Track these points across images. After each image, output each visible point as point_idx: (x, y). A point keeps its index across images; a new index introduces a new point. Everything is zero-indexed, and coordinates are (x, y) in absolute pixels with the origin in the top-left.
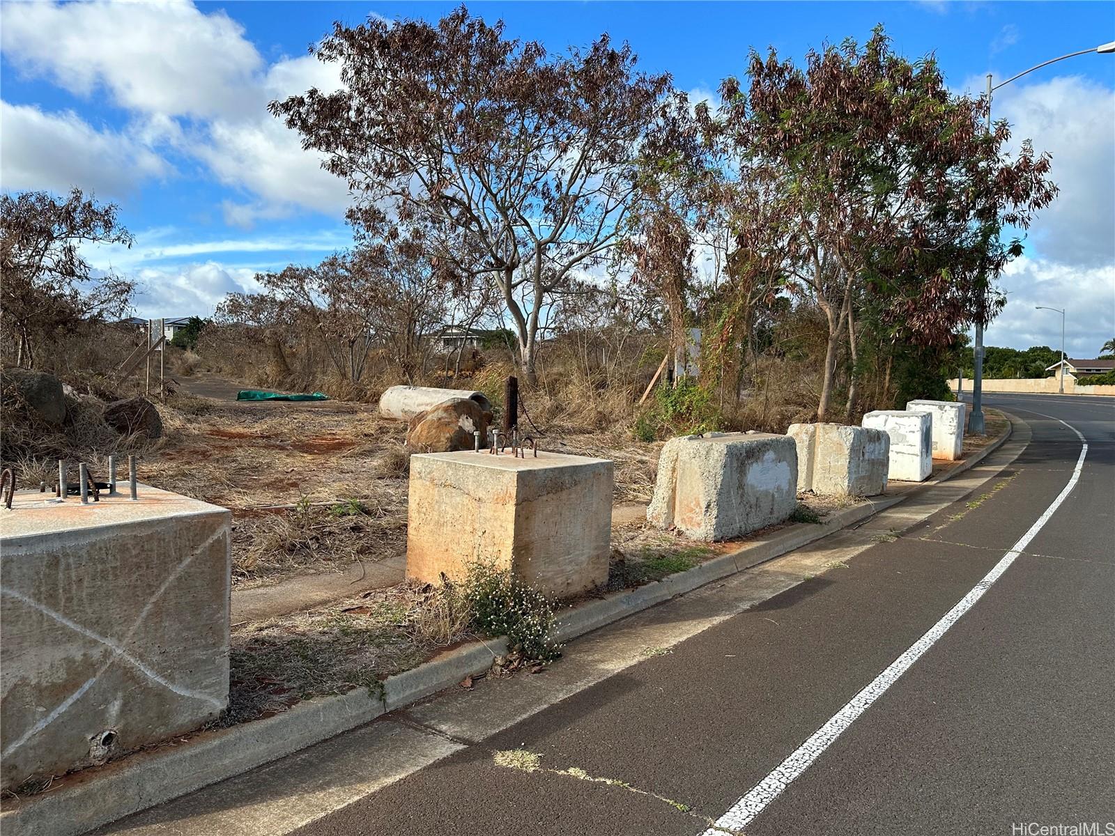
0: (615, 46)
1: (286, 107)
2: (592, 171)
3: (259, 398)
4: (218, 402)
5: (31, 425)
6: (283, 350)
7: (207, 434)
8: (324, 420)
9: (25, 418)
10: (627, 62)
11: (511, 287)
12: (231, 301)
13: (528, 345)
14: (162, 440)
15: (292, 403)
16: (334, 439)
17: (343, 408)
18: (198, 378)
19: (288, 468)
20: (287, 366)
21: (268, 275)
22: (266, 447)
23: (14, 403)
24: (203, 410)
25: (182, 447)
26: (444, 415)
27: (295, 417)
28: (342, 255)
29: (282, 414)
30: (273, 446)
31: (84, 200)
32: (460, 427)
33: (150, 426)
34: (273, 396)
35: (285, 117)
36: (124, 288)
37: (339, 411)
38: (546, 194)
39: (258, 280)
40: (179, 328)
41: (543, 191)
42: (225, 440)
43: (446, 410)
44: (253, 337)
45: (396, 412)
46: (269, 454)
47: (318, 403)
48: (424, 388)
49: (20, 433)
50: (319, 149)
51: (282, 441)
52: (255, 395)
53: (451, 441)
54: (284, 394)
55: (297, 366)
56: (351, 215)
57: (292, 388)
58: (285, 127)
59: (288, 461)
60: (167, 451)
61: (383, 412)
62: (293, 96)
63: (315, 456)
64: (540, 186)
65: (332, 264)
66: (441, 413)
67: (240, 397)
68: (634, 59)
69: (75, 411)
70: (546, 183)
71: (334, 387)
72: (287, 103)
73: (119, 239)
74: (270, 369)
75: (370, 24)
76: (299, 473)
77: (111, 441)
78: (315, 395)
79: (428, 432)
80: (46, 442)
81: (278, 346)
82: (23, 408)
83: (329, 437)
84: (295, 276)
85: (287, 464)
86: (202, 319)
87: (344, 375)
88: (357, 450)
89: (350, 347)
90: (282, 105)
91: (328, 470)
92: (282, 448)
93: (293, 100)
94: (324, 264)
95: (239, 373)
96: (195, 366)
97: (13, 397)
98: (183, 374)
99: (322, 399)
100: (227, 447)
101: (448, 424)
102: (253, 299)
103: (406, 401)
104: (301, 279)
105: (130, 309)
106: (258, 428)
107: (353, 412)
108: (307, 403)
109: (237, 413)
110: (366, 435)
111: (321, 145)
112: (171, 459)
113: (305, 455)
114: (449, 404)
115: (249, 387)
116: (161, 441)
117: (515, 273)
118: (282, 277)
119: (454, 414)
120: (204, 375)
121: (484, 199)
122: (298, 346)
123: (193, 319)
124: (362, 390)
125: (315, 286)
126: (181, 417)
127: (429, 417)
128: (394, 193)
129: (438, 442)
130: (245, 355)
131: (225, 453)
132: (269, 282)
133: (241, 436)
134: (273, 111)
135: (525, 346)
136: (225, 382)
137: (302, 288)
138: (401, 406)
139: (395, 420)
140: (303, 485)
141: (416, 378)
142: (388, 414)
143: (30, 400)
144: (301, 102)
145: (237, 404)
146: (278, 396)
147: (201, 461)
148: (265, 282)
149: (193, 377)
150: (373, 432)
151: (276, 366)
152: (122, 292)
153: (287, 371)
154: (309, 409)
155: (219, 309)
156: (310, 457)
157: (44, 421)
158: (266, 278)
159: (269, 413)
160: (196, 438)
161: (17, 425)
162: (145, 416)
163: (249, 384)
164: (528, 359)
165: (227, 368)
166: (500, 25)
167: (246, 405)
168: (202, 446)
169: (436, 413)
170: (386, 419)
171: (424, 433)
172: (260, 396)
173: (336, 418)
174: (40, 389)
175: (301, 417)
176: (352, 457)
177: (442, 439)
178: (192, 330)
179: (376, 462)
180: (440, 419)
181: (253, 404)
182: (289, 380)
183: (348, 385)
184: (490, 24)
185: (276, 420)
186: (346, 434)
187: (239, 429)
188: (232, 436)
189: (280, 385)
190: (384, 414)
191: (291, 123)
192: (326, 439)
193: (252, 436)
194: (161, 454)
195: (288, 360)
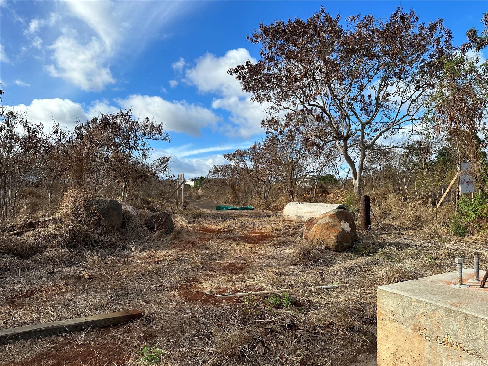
0: (405, 12)
1: (236, 71)
2: (390, 84)
3: (225, 209)
4: (206, 211)
5: (103, 228)
6: (235, 188)
7: (197, 230)
8: (254, 220)
9: (100, 225)
10: (413, 19)
11: (346, 148)
12: (214, 168)
13: (358, 178)
14: (173, 234)
15: (238, 211)
16: (261, 233)
17: (262, 213)
18: (202, 201)
19: (237, 255)
20: (236, 194)
21: (228, 154)
22: (226, 238)
23: (95, 216)
24: (197, 216)
25: (182, 239)
26: (330, 220)
27: (241, 219)
28: (258, 143)
29: (235, 218)
30: (229, 238)
31: (150, 122)
32: (342, 229)
33: (167, 227)
34: (230, 208)
35: (235, 75)
36: (166, 160)
37: (260, 216)
38: (362, 101)
39: (224, 157)
40: (196, 181)
41: (361, 99)
42: (205, 234)
43: (331, 217)
44: (222, 182)
45: (293, 217)
46: (227, 243)
47: (250, 211)
48: (308, 203)
49: (95, 234)
50: (250, 92)
51: (234, 234)
52: (223, 208)
53: (338, 239)
54: (235, 207)
55: (241, 194)
56: (263, 123)
57: (238, 204)
58: (236, 80)
59: (237, 248)
60: (174, 241)
61: (285, 217)
62: (239, 65)
63: (253, 245)
64: (359, 98)
65: (254, 148)
66: (328, 219)
67: (217, 209)
68: (417, 18)
69: (129, 220)
70: (363, 95)
71: (257, 203)
72: (236, 69)
73: (165, 139)
74: (230, 196)
75: (276, 23)
76: (244, 259)
77: (145, 237)
78: (248, 207)
79: (321, 232)
80: (110, 238)
81: (233, 187)
82: (99, 219)
83: (258, 231)
84: (240, 154)
85: (237, 250)
86: (205, 177)
87: (261, 198)
88: (276, 241)
89: (263, 184)
90: (234, 70)
91: (261, 257)
92: (234, 239)
93: (239, 67)
94: (251, 148)
95: (218, 198)
96: (202, 196)
97: (95, 213)
98: (196, 199)
99: (251, 209)
100: (205, 239)
101: (334, 226)
102: (223, 167)
103: (298, 210)
104: (242, 156)
105: (168, 169)
106: (222, 226)
107: (268, 216)
108: (245, 211)
109: (214, 217)
110: (278, 230)
111: (251, 90)
112: (174, 247)
113: (246, 244)
114: (333, 213)
115: (221, 204)
116: (171, 236)
117: (349, 141)
118: (234, 155)
119: (337, 220)
120: (205, 199)
121: (330, 106)
122: (241, 185)
123: (202, 177)
124: (269, 205)
125: (248, 158)
126: (186, 221)
127: (319, 222)
128: (284, 108)
129: (329, 238)
130: (220, 191)
131: (204, 242)
132: (229, 157)
133: (214, 231)
134: (230, 73)
135: (356, 179)
136: (212, 202)
137: (242, 159)
138: (296, 213)
139: (292, 221)
140: (247, 269)
141: (296, 198)
142: (288, 218)
143: (103, 214)
144: (243, 67)
145: (215, 212)
146: (233, 208)
147: (190, 248)
148: (227, 157)
149: (200, 200)
150: (281, 229)
151: (232, 195)
152: (165, 162)
153: (236, 196)
154: (246, 214)
155: (210, 172)
156: (249, 246)
157: (110, 226)
158: (227, 156)
159: (228, 217)
160: (189, 233)
161: (95, 229)
162: (165, 222)
163: (221, 203)
164: (358, 186)
165: (213, 197)
166: (339, 16)
167: (219, 212)
168: (193, 237)
169: (324, 219)
170: (287, 221)
171: (318, 232)
172: (225, 208)
173: (260, 220)
174: (108, 208)
175: (243, 219)
176: (273, 246)
177: (331, 237)
178: (201, 181)
179: (288, 251)
180: (328, 223)
181: (222, 212)
182: (237, 201)
183: (263, 202)
184: (333, 17)
185: (231, 221)
186: (266, 229)
187: (214, 227)
188: (209, 231)
189: (234, 203)
190: (286, 217)
191: (238, 78)
192: (256, 233)
193: (219, 231)
194: (170, 243)
195: (237, 192)
